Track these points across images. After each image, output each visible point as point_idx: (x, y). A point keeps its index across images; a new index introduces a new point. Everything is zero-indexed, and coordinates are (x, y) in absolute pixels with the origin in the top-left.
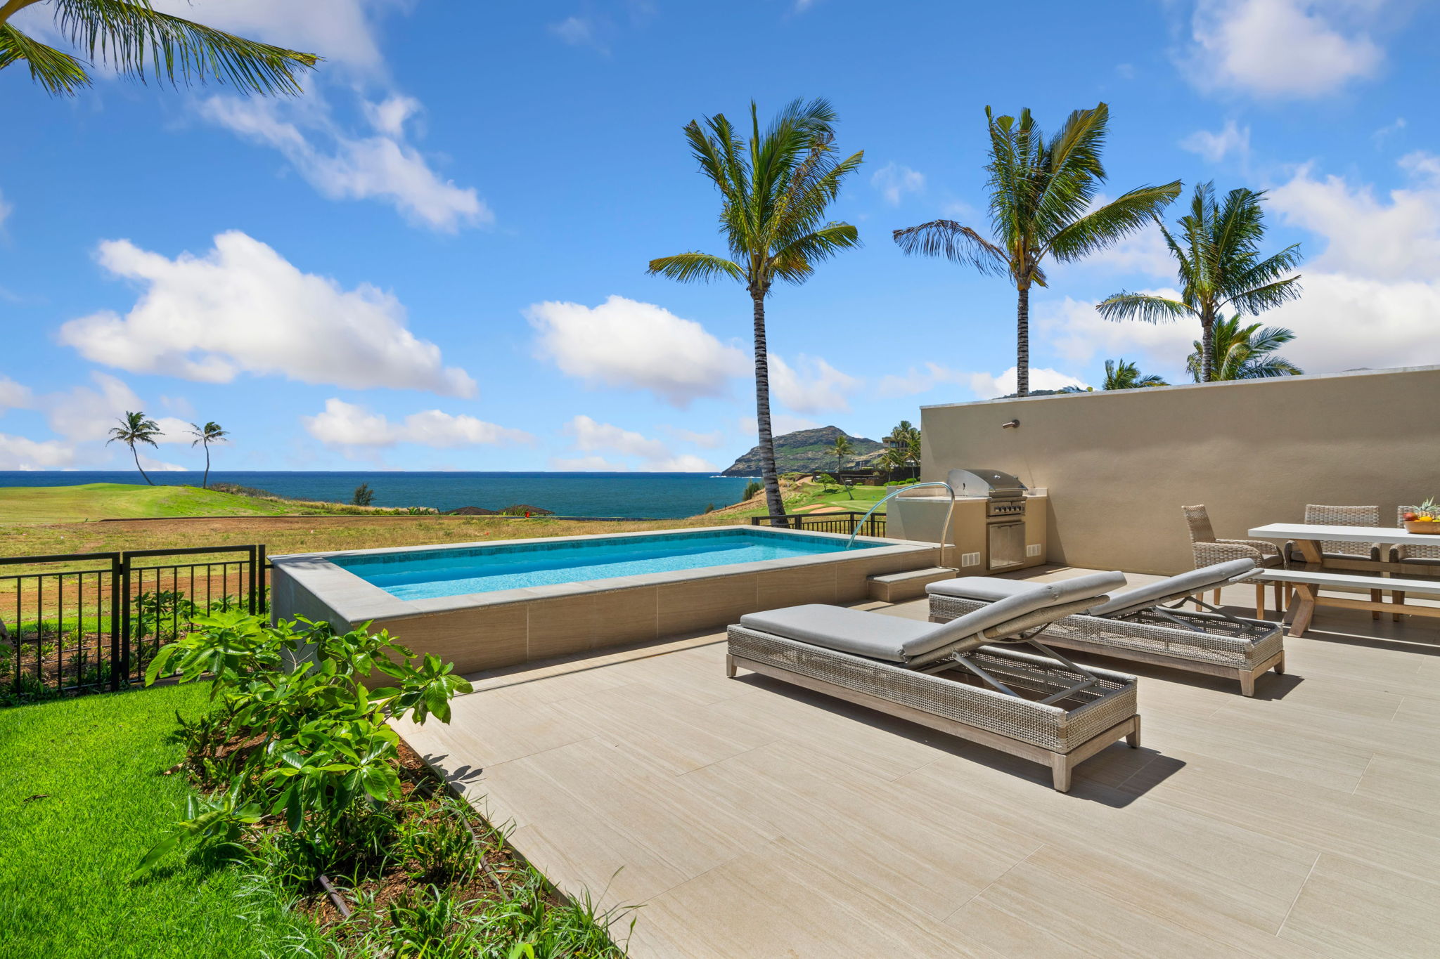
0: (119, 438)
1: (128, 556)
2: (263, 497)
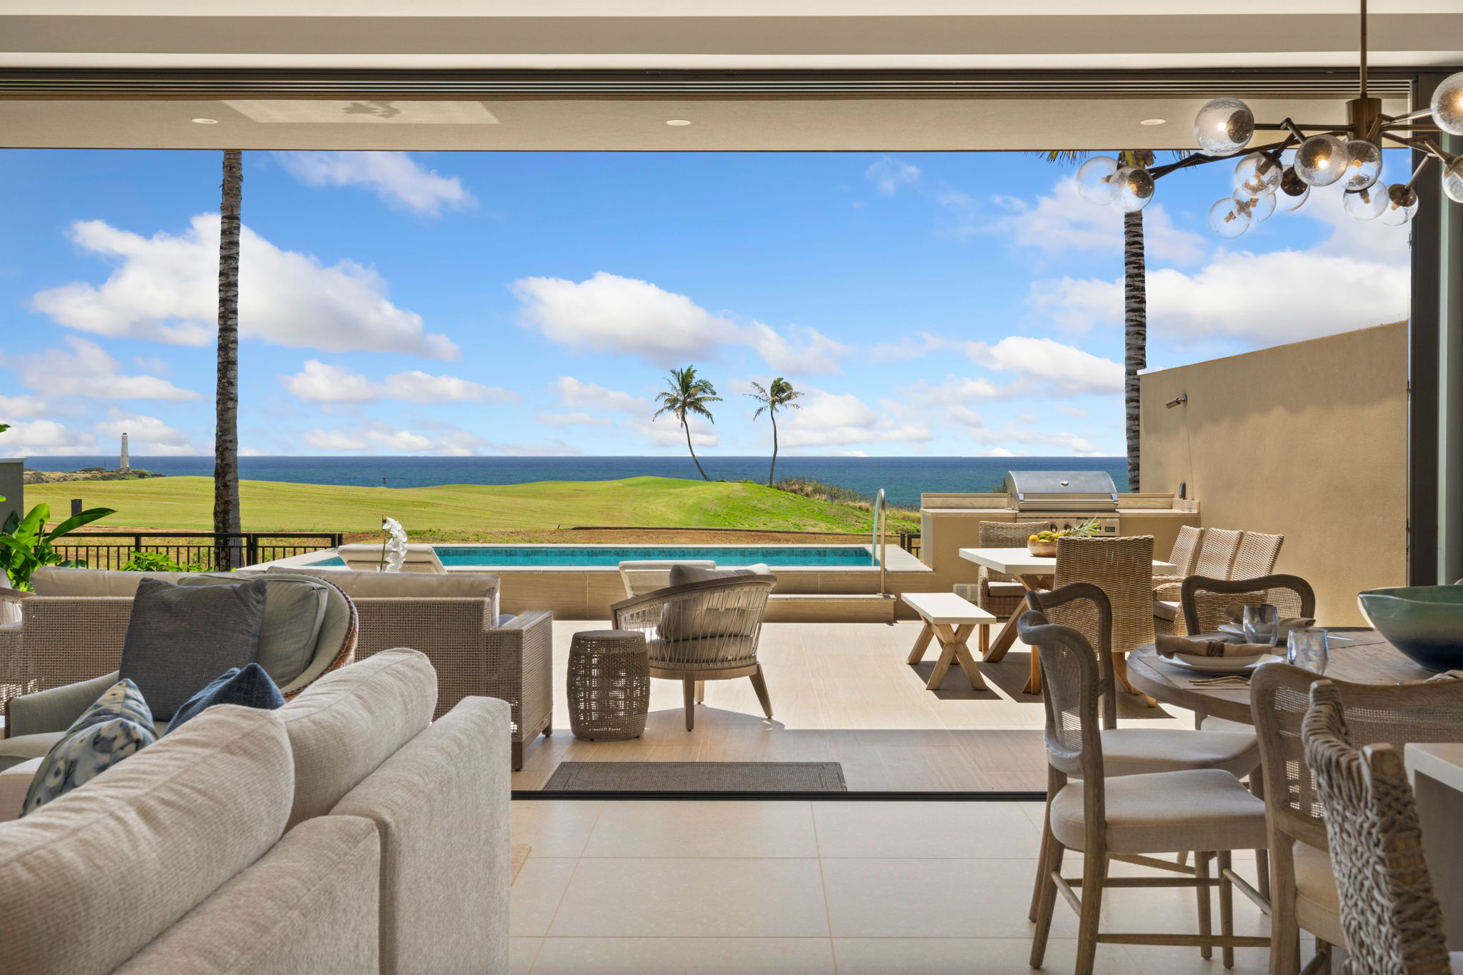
0: (667, 408)
2: (849, 503)
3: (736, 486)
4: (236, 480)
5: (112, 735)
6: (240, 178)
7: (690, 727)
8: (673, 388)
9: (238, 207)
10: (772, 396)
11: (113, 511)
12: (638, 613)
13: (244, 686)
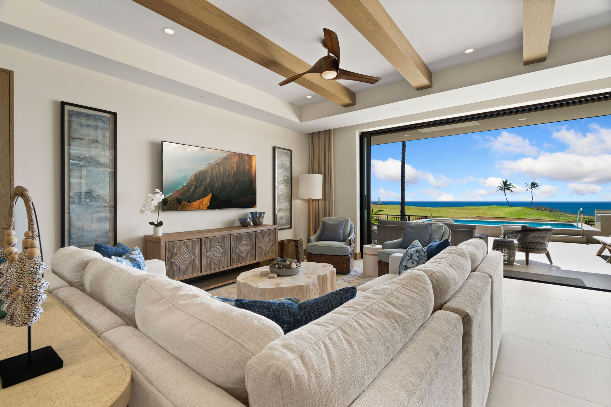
0: (500, 190)
1: (410, 216)
2: (557, 213)
3: (520, 208)
4: (405, 205)
5: (420, 250)
6: (405, 147)
7: (527, 264)
8: (502, 185)
9: (405, 153)
10: (531, 186)
11: (383, 210)
12: (509, 236)
13: (445, 243)
